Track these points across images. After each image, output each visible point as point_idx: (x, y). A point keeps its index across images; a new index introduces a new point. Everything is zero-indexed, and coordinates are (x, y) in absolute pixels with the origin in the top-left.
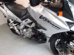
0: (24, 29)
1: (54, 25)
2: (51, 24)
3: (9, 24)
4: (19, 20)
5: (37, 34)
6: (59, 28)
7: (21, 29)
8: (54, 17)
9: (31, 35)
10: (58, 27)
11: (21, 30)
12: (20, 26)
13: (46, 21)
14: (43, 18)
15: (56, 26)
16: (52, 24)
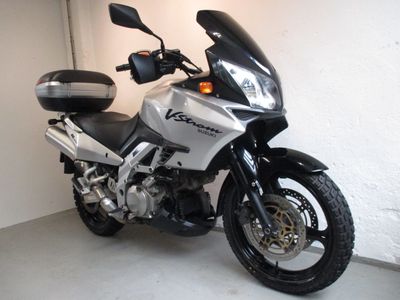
0: (129, 185)
1: (203, 127)
2: (194, 124)
3: (79, 179)
4: (114, 157)
5: (176, 195)
6: (217, 131)
7: (121, 191)
8: (200, 105)
9: (156, 204)
10: (212, 130)
11: (119, 196)
12: (116, 181)
13: (182, 120)
14: (174, 115)
15: (208, 128)
16: (198, 126)
